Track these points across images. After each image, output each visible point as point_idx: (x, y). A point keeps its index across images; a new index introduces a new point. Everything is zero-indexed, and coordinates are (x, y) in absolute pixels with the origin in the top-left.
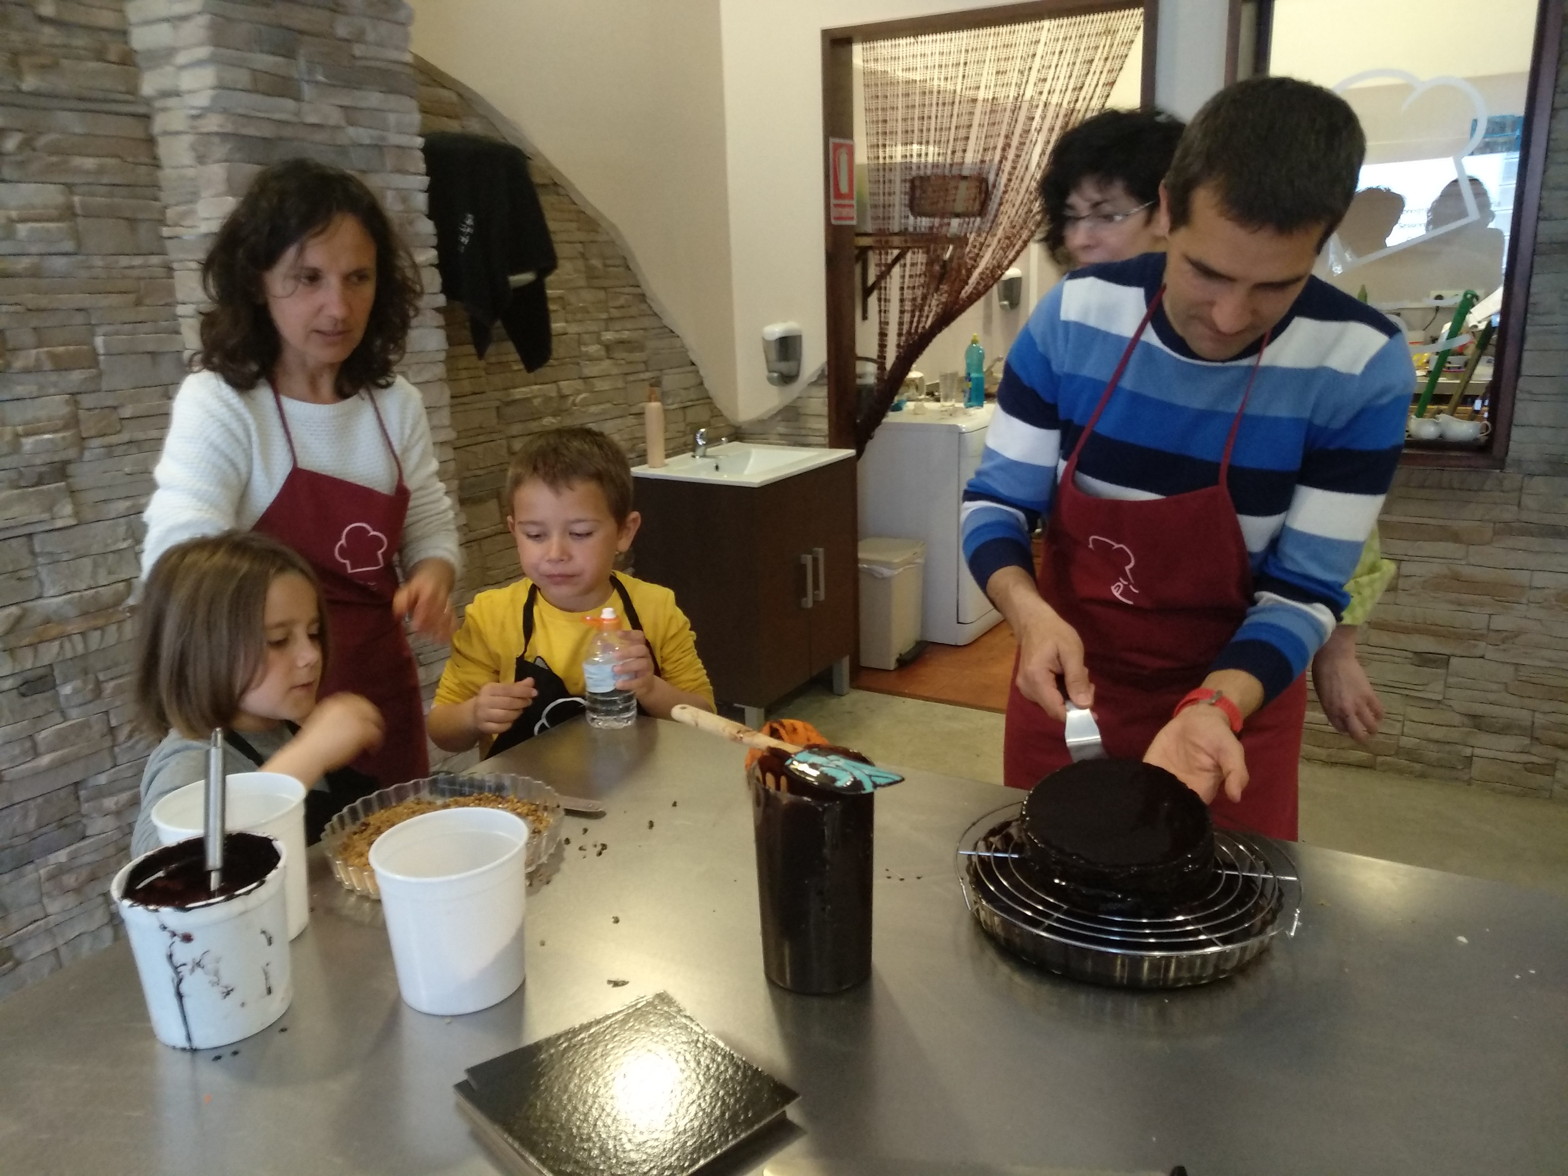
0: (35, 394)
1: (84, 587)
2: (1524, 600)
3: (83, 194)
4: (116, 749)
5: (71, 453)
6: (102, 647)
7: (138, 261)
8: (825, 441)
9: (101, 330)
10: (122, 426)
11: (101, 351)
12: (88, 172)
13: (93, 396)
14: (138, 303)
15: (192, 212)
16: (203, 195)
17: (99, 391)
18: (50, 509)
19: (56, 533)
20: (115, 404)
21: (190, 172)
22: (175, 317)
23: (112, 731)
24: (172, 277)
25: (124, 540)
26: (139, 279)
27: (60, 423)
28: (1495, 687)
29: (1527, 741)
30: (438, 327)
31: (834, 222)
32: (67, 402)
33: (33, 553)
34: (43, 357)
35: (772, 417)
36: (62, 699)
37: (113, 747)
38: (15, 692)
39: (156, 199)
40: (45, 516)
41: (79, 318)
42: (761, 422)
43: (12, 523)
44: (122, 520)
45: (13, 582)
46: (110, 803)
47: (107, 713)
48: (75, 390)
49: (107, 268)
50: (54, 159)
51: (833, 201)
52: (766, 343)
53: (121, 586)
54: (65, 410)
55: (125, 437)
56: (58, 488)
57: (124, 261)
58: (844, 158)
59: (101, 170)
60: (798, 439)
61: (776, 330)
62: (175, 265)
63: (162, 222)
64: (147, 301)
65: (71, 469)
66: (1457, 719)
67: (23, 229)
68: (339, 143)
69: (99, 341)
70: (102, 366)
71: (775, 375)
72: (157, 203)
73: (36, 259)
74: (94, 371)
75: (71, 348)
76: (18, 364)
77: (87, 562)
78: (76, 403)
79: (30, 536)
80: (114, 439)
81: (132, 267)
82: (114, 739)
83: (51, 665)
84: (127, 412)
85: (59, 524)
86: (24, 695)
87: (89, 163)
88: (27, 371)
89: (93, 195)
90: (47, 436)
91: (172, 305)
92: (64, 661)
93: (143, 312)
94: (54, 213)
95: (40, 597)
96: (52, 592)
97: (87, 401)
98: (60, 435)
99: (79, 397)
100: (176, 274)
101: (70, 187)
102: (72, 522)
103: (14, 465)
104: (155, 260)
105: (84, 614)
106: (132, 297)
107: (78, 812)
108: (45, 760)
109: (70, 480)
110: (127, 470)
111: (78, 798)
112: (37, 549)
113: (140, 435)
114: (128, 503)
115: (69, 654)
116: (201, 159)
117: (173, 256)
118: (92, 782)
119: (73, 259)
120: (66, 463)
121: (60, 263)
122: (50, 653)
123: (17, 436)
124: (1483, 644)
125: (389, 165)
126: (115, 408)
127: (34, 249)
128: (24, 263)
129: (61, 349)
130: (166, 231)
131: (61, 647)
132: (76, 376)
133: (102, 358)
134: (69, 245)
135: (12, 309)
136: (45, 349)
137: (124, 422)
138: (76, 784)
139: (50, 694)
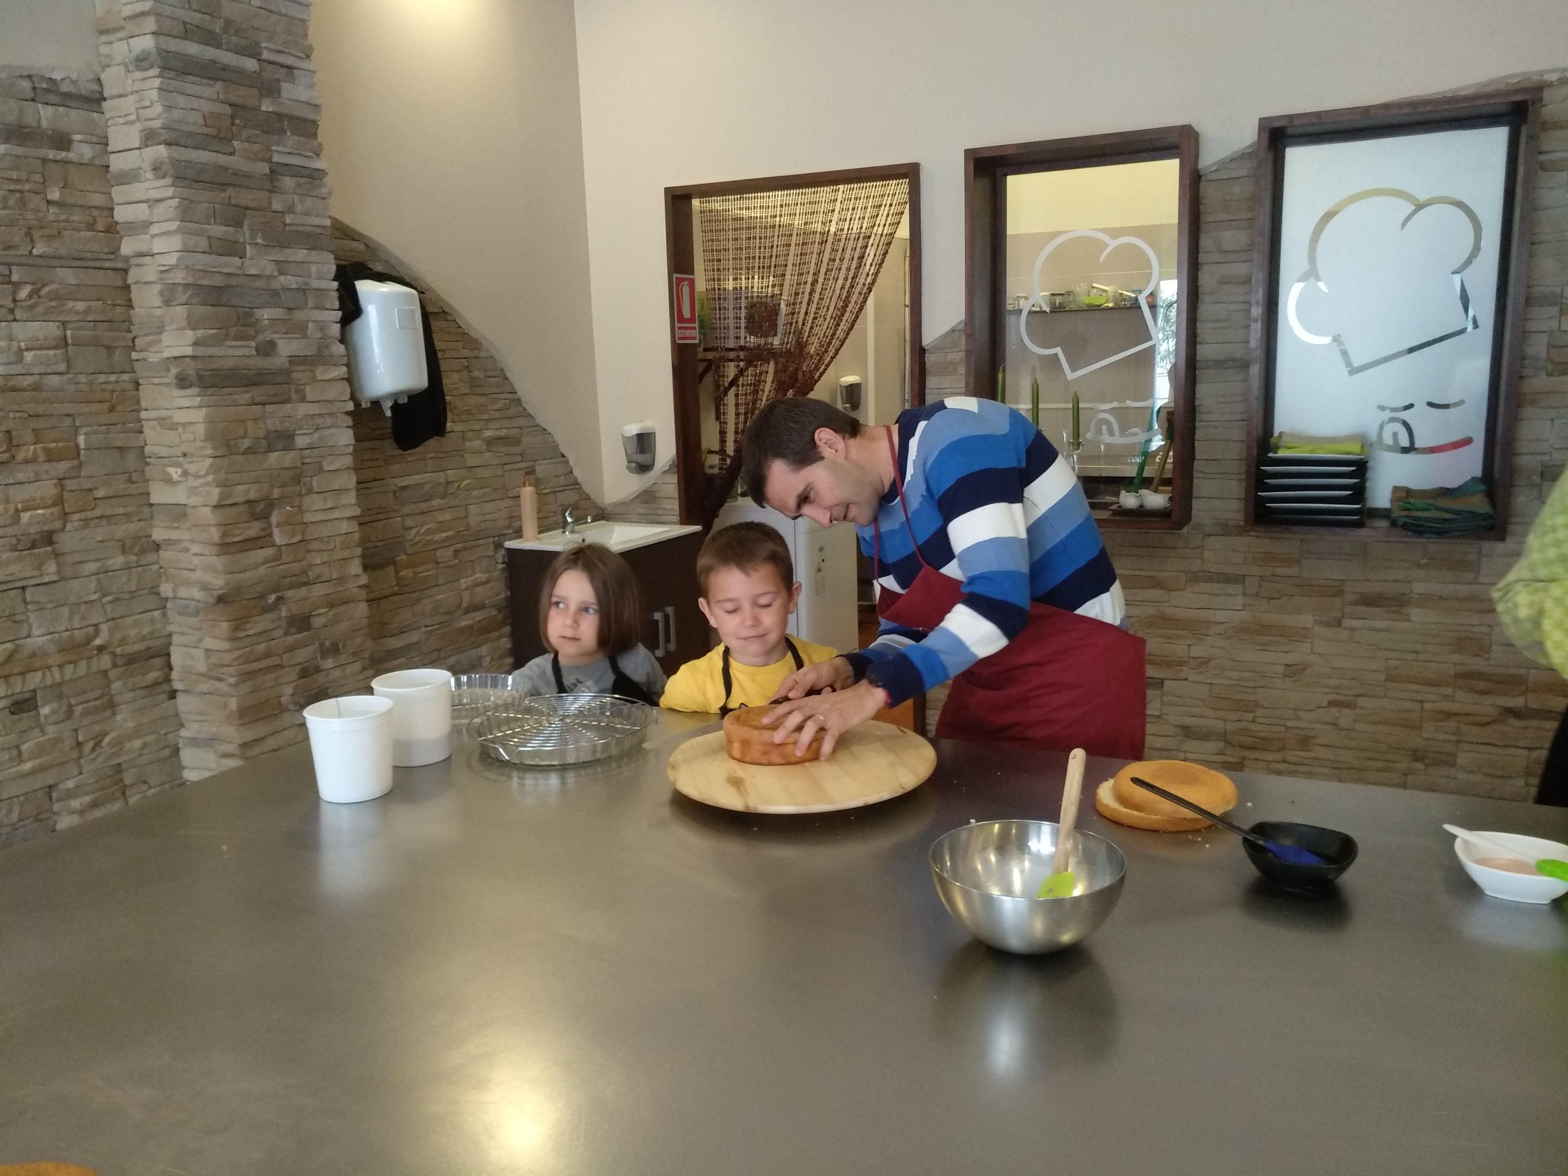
0: (32, 479)
1: (63, 629)
2: (1211, 633)
3: (72, 329)
4: (82, 761)
5: (58, 524)
6: (75, 677)
7: (113, 378)
8: (676, 519)
9: (83, 431)
10: (96, 505)
11: (82, 446)
12: (77, 313)
13: (75, 481)
14: (112, 409)
15: (159, 341)
16: (167, 328)
17: (79, 477)
18: (39, 568)
19: (42, 587)
20: (91, 487)
21: (158, 312)
22: (139, 420)
23: (79, 744)
24: (138, 390)
25: (95, 593)
26: (113, 391)
27: (50, 502)
28: (1197, 702)
29: (1222, 745)
30: (347, 427)
31: (678, 342)
32: (55, 485)
33: (25, 601)
34: (39, 452)
35: (632, 501)
36: (42, 718)
37: (80, 758)
38: (7, 711)
39: (129, 331)
40: (36, 573)
41: (67, 422)
42: (623, 503)
43: (11, 578)
44: (92, 577)
45: (10, 624)
46: (75, 804)
47: (76, 730)
48: (61, 476)
49: (91, 383)
50: (53, 303)
51: (677, 325)
52: (626, 440)
53: (91, 629)
54: (54, 492)
55: (98, 512)
56: (46, 552)
57: (102, 378)
58: (686, 290)
59: (88, 311)
60: (656, 518)
61: (633, 429)
62: (141, 381)
63: (133, 348)
64: (119, 408)
65: (55, 537)
66: (1171, 730)
67: (29, 356)
68: (272, 288)
69: (81, 439)
70: (82, 458)
71: (634, 465)
72: (129, 334)
73: (37, 377)
74: (76, 462)
75: (60, 444)
76: (20, 456)
77: (66, 611)
78: (62, 486)
79: (23, 588)
80: (89, 514)
81: (107, 383)
82: (81, 751)
83: (34, 691)
84: (100, 493)
85: (46, 579)
86: (12, 713)
87: (80, 306)
88: (26, 461)
89: (81, 328)
90: (39, 511)
91: (138, 411)
92: (45, 688)
93: (114, 417)
94: (53, 343)
95: (29, 636)
96: (37, 633)
97: (70, 484)
98: (49, 511)
99: (63, 482)
100: (140, 387)
101: (64, 324)
102: (55, 578)
103: (14, 533)
104: (126, 377)
105: (62, 650)
106: (106, 405)
107: (51, 810)
108: (28, 766)
109: (54, 546)
110: (99, 538)
111: (51, 799)
112: (28, 599)
113: (109, 512)
114: (98, 564)
115: (49, 682)
116: (167, 303)
117: (139, 373)
118: (62, 786)
119: (65, 377)
120: (51, 533)
121: (55, 380)
122: (34, 680)
123: (17, 511)
124: (1185, 669)
125: (310, 305)
126: (90, 490)
127: (36, 371)
128: (29, 380)
129: (53, 445)
130: (134, 355)
131: (44, 675)
132: (63, 467)
133: (82, 452)
134: (62, 367)
135: (18, 415)
136: (41, 445)
137: (98, 502)
138: (50, 787)
139: (33, 713)
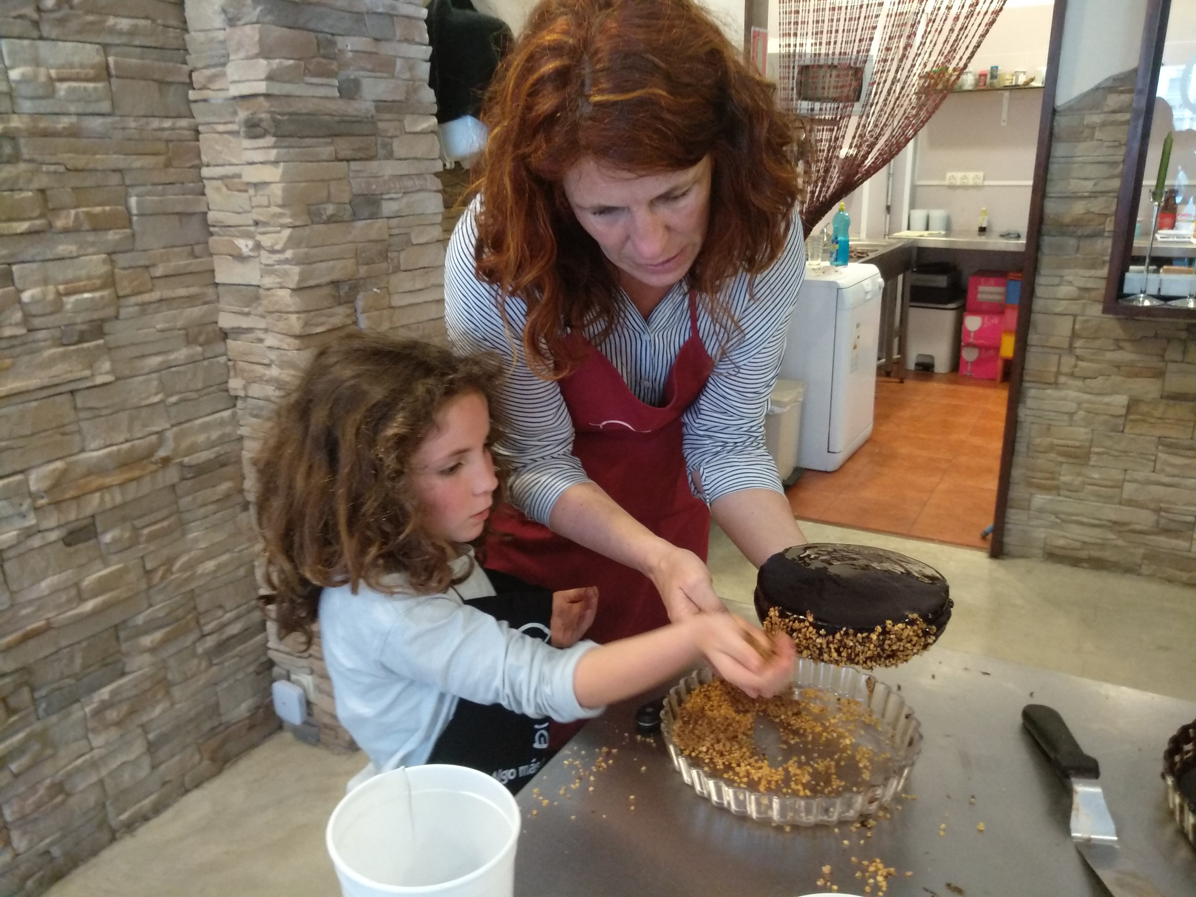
0: (75, 254)
1: (122, 439)
3: (116, 55)
4: (152, 591)
5: (110, 312)
6: (139, 495)
7: (167, 124)
9: (132, 191)
10: (153, 285)
11: (134, 211)
12: (121, 33)
13: (128, 255)
14: (168, 165)
15: (224, 75)
16: (231, 58)
17: (132, 250)
18: (91, 367)
19: (96, 390)
20: (147, 263)
21: (221, 35)
22: (201, 179)
23: (148, 573)
24: (198, 140)
25: (156, 394)
26: (168, 141)
27: (98, 282)
30: (436, 191)
32: (104, 261)
33: (75, 408)
34: (82, 217)
36: (103, 547)
37: (150, 587)
38: (61, 543)
39: (185, 62)
40: (87, 373)
41: (115, 179)
43: (56, 381)
44: (154, 376)
45: (58, 437)
46: (147, 641)
47: (142, 558)
48: (110, 250)
49: (141, 130)
50: (90, 18)
53: (154, 438)
54: (104, 269)
55: (156, 295)
56: (98, 347)
57: (155, 123)
59: (133, 32)
62: (201, 128)
63: (190, 85)
64: (175, 163)
65: (107, 327)
67: (62, 88)
68: (356, 10)
69: (133, 201)
70: (136, 227)
72: (185, 66)
73: (74, 119)
74: (128, 231)
75: (107, 208)
76: (59, 223)
77: (124, 416)
78: (112, 262)
79: (72, 392)
80: (146, 297)
81: (163, 129)
82: (149, 580)
83: (93, 516)
84: (159, 271)
85: (99, 380)
86: (68, 545)
87: (124, 24)
88: (67, 231)
89: (126, 55)
90: (86, 295)
91: (199, 167)
92: (104, 512)
93: (172, 174)
94: (92, 72)
95: (83, 450)
96: (93, 446)
97: (122, 260)
98: (99, 294)
99: (114, 257)
100: (201, 136)
101: (105, 47)
102: (110, 378)
103: (57, 324)
104: (183, 123)
105: (122, 466)
106: (162, 159)
107: (119, 651)
108: (89, 606)
109: (108, 338)
110: (159, 326)
111: (118, 638)
112: (79, 405)
113: (168, 293)
114: (159, 359)
115: (109, 505)
116: (232, 22)
117: (199, 119)
118: (131, 623)
119: (109, 120)
120: (103, 321)
121: (96, 124)
122: (92, 504)
123: (59, 294)
125: (399, 34)
126: (147, 267)
127: (73, 109)
128: (64, 122)
129: (98, 209)
130: (192, 95)
131: (102, 498)
132: (112, 236)
133: (135, 218)
134: (105, 106)
135: (52, 168)
136: (85, 209)
137: (155, 281)
138: (116, 626)
139: (92, 542)
